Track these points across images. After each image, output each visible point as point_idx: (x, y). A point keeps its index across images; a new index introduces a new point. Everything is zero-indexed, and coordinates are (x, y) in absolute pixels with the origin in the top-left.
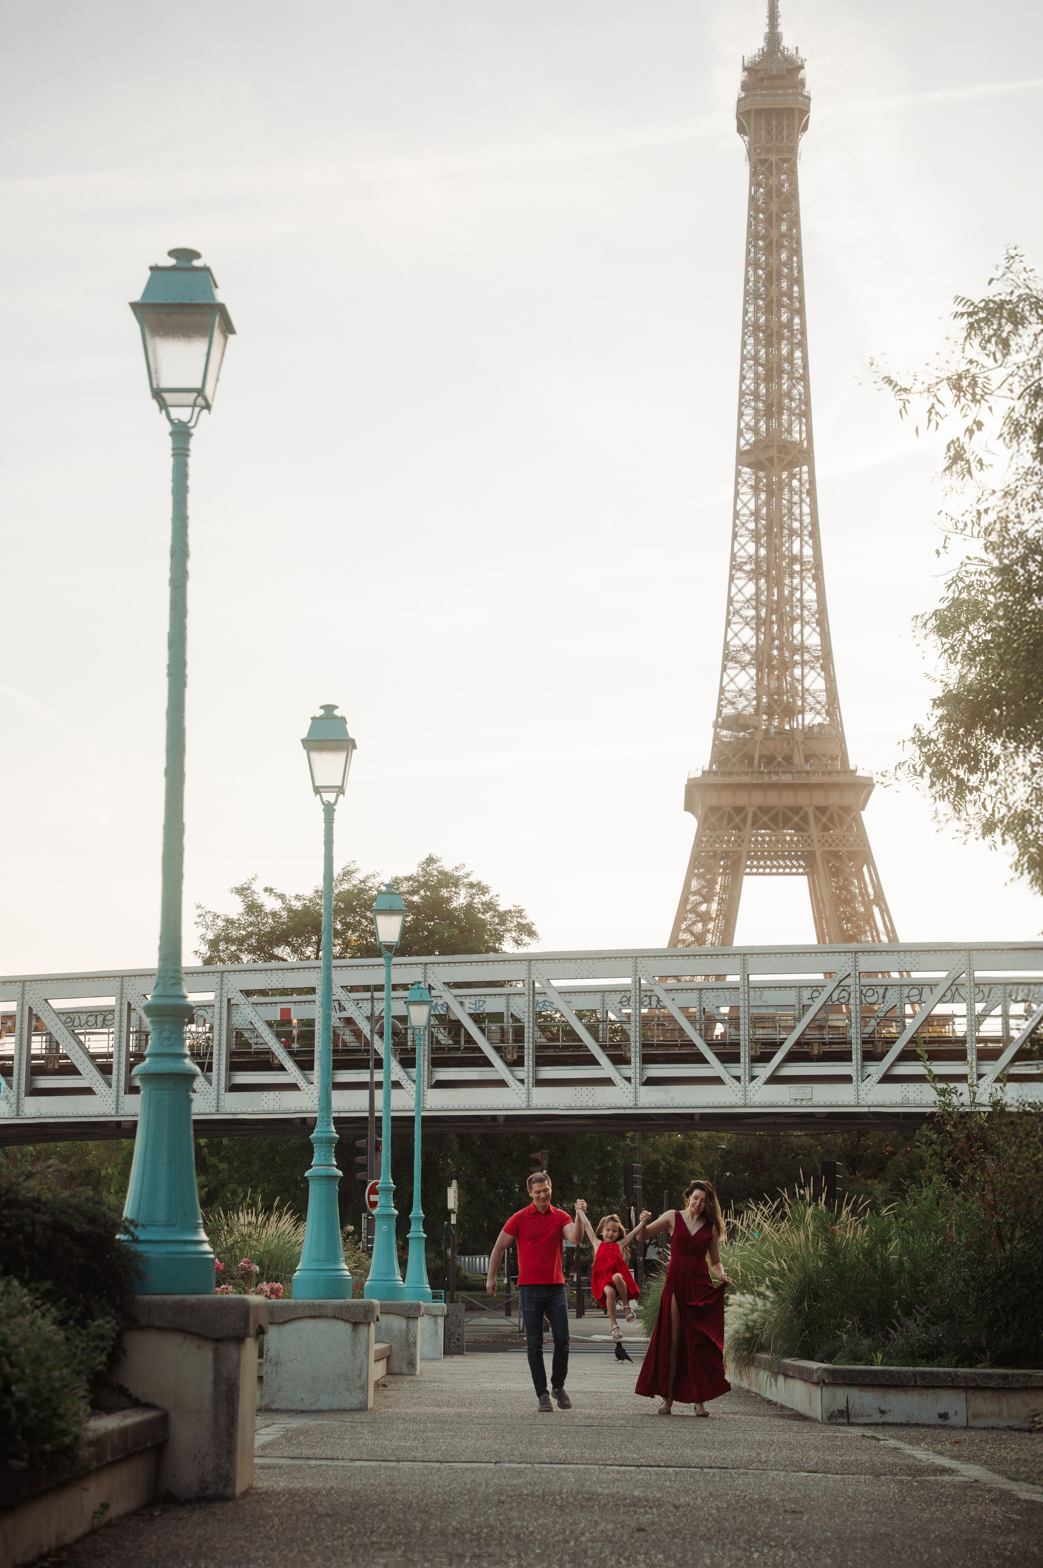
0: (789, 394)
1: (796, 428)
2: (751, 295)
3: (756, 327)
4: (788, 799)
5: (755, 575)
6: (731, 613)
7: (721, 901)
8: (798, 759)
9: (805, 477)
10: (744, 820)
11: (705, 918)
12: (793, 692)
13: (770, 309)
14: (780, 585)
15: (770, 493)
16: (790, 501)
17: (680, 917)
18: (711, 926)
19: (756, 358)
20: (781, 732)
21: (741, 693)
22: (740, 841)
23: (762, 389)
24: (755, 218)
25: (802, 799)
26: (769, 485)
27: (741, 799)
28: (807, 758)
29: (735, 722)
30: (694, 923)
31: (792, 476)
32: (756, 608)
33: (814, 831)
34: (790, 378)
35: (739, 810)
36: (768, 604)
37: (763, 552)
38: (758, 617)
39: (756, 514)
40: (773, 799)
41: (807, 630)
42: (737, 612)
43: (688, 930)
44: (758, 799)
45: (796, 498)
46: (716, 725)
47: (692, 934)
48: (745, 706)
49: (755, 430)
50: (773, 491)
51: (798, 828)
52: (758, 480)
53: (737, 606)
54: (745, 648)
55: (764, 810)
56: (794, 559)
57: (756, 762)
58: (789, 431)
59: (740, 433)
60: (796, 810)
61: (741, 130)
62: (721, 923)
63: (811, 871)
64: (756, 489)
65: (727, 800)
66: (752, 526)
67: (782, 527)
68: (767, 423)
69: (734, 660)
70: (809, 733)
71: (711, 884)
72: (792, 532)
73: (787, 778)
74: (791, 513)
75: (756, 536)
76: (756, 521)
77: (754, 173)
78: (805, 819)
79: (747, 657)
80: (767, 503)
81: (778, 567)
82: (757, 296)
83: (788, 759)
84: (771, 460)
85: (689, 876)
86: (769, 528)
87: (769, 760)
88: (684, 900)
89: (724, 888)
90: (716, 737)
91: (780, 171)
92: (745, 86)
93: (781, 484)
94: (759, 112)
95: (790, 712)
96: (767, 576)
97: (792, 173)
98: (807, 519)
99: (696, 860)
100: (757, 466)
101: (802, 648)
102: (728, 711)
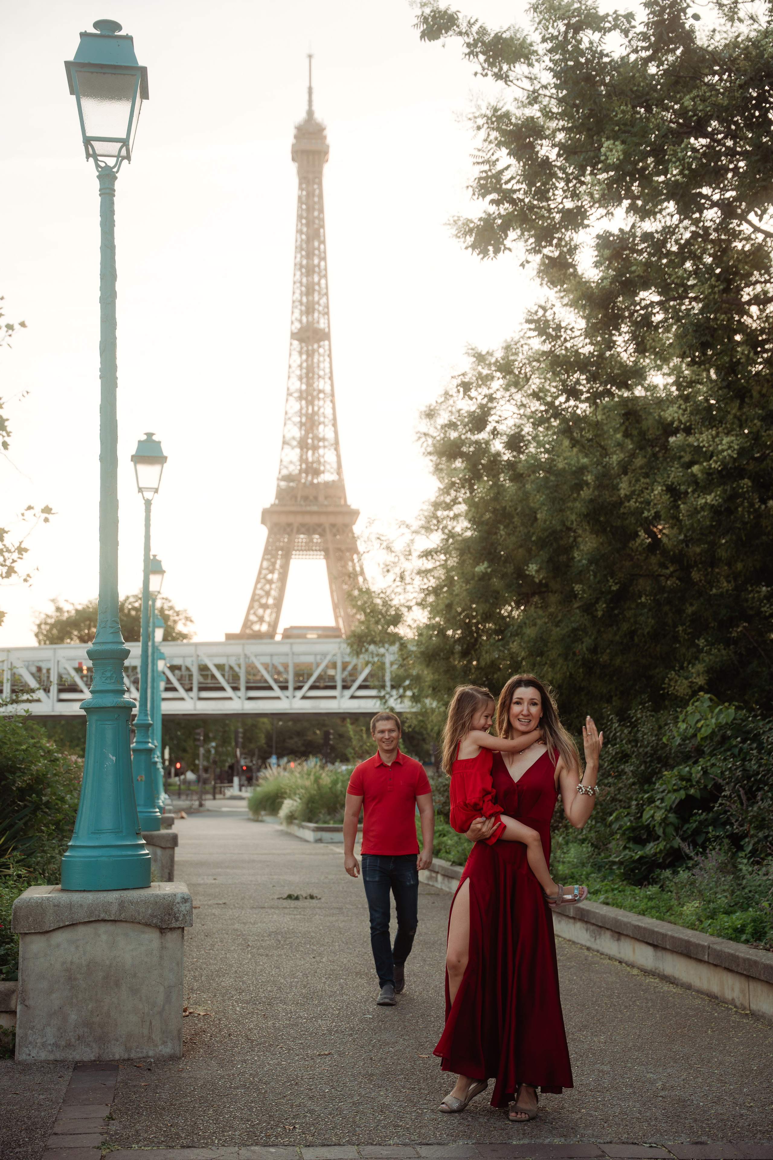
0: (318, 303)
1: (322, 321)
2: (299, 249)
3: (301, 266)
4: (315, 519)
5: (300, 398)
6: (287, 419)
7: (280, 573)
8: (321, 498)
9: (327, 347)
10: (292, 530)
11: (270, 582)
12: (319, 462)
13: (309, 255)
14: (313, 405)
15: (308, 355)
16: (319, 360)
17: (258, 582)
18: (273, 586)
19: (301, 283)
20: (312, 483)
21: (291, 462)
22: (290, 541)
23: (304, 300)
24: (301, 207)
25: (323, 519)
26: (307, 351)
27: (291, 519)
28: (326, 498)
29: (288, 478)
30: (265, 585)
31: (319, 347)
32: (300, 417)
33: (329, 536)
34: (319, 293)
35: (289, 525)
36: (307, 415)
37: (304, 387)
38: (301, 422)
39: (300, 366)
40: (307, 519)
41: (327, 429)
42: (289, 419)
43: (262, 589)
44: (299, 519)
45: (321, 359)
46: (278, 479)
47: (263, 590)
48: (294, 469)
49: (300, 321)
50: (310, 354)
51: (321, 535)
52: (302, 348)
53: (289, 415)
54: (294, 438)
55: (303, 525)
56: (320, 391)
57: (299, 499)
58: (318, 322)
59: (292, 323)
60: (320, 525)
61: (294, 160)
62: (279, 584)
63: (327, 557)
64: (301, 353)
65: (284, 519)
66: (298, 372)
67: (313, 374)
68: (307, 317)
69: (288, 444)
70: (326, 484)
71: (274, 564)
72: (319, 377)
73: (315, 508)
74: (318, 367)
75: (300, 378)
76: (301, 370)
77: (300, 184)
78: (324, 530)
79: (295, 443)
80: (307, 360)
81: (312, 395)
82: (302, 249)
83: (316, 498)
84: (308, 338)
85: (263, 559)
86: (307, 374)
87: (306, 498)
88: (260, 573)
89: (282, 567)
90: (278, 486)
91: (314, 183)
92: (296, 137)
93: (314, 351)
94: (303, 152)
95: (317, 473)
96: (306, 399)
97: (320, 184)
98: (327, 370)
99: (266, 552)
100: (301, 340)
101: (324, 439)
102: (285, 472)
